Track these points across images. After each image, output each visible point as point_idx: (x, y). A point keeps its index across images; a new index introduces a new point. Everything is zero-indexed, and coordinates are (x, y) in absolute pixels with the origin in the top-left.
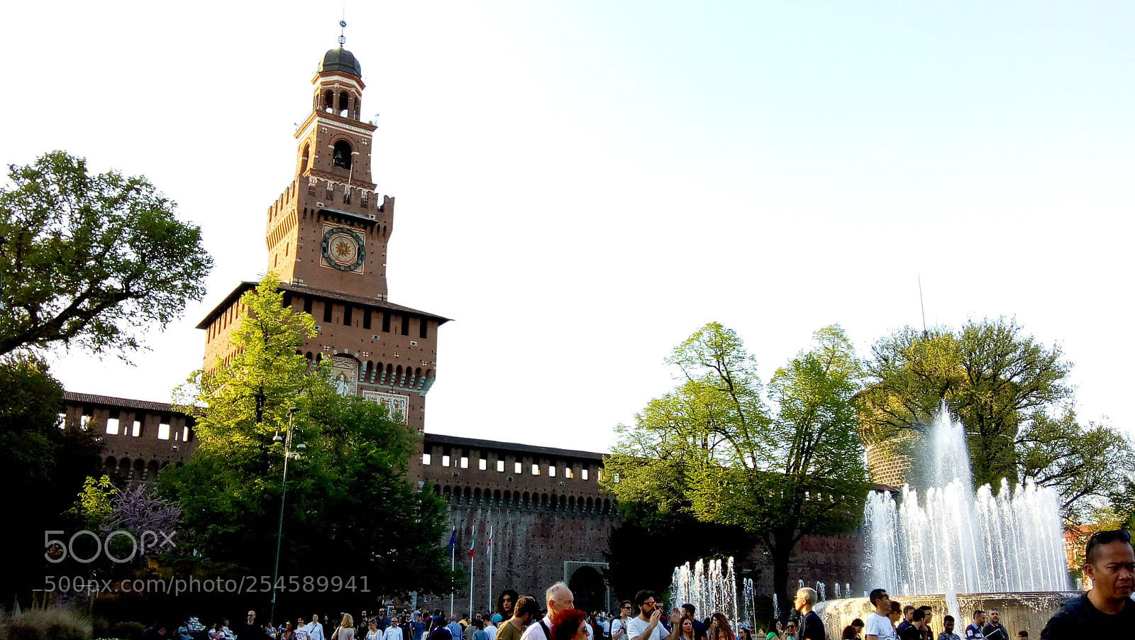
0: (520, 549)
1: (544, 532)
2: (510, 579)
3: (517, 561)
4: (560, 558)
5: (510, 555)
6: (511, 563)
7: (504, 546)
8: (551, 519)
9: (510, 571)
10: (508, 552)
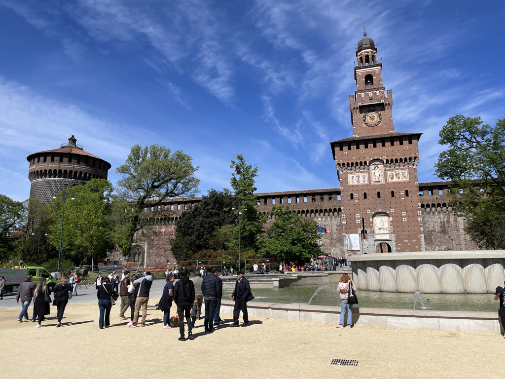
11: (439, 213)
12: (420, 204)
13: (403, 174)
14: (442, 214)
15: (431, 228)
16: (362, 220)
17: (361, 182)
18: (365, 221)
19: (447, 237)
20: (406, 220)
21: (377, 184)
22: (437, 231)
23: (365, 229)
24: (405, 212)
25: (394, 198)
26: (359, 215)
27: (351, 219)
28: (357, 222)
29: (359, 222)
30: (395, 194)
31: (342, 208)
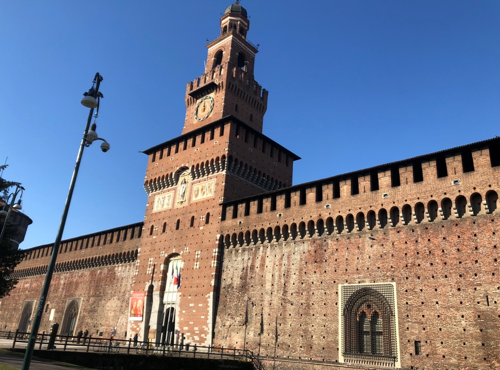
0: (294, 278)
1: (318, 258)
2: (284, 307)
3: (291, 289)
4: (335, 282)
5: (285, 284)
6: (285, 292)
7: (280, 276)
8: (324, 243)
9: (284, 299)
10: (283, 281)
11: (244, 250)
12: (218, 236)
13: (209, 187)
14: (246, 252)
15: (229, 281)
16: (153, 267)
17: (166, 207)
18: (155, 270)
19: (246, 298)
20: (198, 267)
21: (180, 206)
22: (235, 287)
23: (153, 284)
24: (199, 252)
25: (192, 228)
26: (152, 259)
27: (143, 267)
28: (148, 273)
29: (150, 273)
30: (195, 220)
31: (139, 250)
